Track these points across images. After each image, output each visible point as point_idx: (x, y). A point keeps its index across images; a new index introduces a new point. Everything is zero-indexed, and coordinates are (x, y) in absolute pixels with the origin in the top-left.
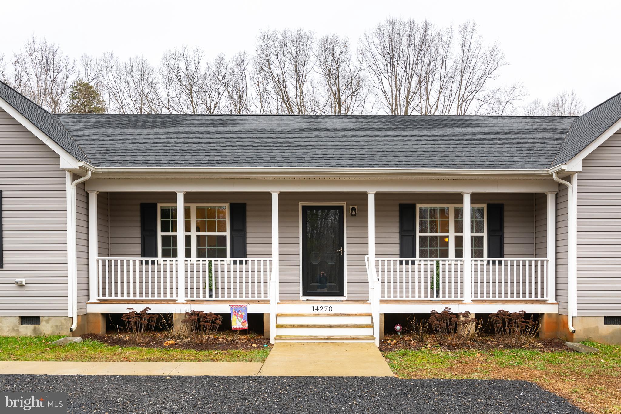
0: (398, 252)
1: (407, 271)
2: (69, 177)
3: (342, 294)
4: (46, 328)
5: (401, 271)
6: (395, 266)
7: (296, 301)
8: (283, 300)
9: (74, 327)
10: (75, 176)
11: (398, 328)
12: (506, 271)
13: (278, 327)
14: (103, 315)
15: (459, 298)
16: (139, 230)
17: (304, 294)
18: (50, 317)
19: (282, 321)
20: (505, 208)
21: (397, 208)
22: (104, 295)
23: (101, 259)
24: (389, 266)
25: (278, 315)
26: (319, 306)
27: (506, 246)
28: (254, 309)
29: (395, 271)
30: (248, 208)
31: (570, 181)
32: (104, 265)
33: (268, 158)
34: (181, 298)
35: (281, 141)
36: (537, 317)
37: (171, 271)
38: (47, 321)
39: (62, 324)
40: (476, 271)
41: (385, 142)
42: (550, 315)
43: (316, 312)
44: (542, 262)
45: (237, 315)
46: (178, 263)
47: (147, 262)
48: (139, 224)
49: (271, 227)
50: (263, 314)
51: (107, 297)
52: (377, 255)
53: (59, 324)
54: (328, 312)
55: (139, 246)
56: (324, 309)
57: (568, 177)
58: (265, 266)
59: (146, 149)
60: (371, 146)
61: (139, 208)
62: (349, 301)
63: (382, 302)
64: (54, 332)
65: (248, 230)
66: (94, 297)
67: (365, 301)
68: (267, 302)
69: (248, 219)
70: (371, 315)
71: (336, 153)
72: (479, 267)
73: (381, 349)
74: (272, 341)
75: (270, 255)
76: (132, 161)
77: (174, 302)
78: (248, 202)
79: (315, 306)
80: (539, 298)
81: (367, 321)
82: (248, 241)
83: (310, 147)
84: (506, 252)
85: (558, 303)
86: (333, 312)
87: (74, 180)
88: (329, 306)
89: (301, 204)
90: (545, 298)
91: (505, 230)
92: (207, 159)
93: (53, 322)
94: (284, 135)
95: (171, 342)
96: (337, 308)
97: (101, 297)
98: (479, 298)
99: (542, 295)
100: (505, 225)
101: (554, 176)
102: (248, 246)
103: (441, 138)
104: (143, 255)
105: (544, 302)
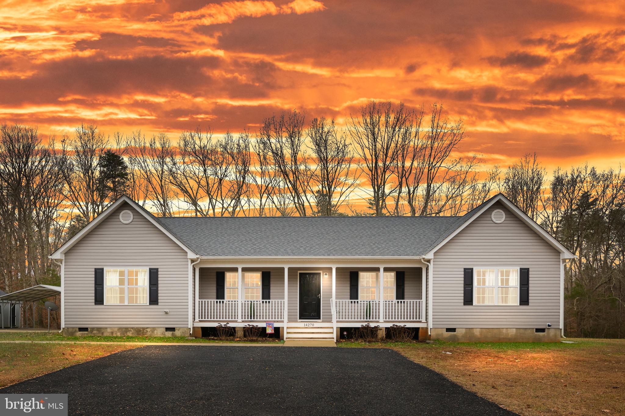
0: (349, 297)
1: (355, 307)
2: (190, 262)
3: (320, 318)
4: (178, 333)
5: (352, 307)
6: (349, 304)
7: (296, 321)
8: (290, 321)
9: (191, 332)
10: (193, 261)
11: (345, 333)
12: (407, 307)
13: (287, 333)
14: (202, 328)
15: (377, 320)
16: (215, 285)
17: (300, 319)
18: (180, 328)
19: (290, 330)
20: (406, 274)
21: (349, 274)
22: (202, 318)
23: (200, 300)
24: (346, 304)
25: (287, 328)
26: (308, 323)
27: (406, 294)
28: (276, 325)
29: (349, 307)
30: (271, 274)
31: (430, 263)
32: (202, 304)
33: (282, 250)
34: (240, 320)
35: (289, 238)
36: (417, 329)
37: (235, 307)
38: (178, 330)
39: (185, 331)
40: (386, 307)
41: (344, 238)
42: (422, 328)
43: (306, 326)
44: (419, 302)
45: (269, 327)
46: (238, 302)
47: (220, 302)
48: (215, 282)
49: (284, 284)
50: (279, 328)
51: (203, 319)
52: (336, 298)
53: (184, 331)
54: (312, 326)
55: (215, 294)
56: (310, 325)
57: (429, 261)
58: (281, 304)
59: (220, 244)
60: (336, 241)
61: (215, 274)
62: (323, 322)
63: (337, 322)
64: (181, 335)
65: (271, 285)
66: (197, 319)
67: (330, 321)
68: (283, 322)
69: (271, 280)
70: (332, 328)
71: (317, 246)
72: (390, 305)
73: (336, 343)
74: (285, 339)
75: (284, 298)
76: (216, 252)
77: (236, 322)
78: (271, 271)
79: (306, 323)
80: (418, 320)
81: (330, 330)
82: (271, 291)
83: (304, 242)
84: (405, 296)
85: (427, 322)
86: (314, 326)
87: (192, 263)
88: (312, 323)
89: (299, 272)
90: (421, 320)
91: (405, 285)
92: (252, 251)
93: (181, 330)
94: (289, 233)
95: (238, 339)
96: (316, 325)
97: (200, 319)
98: (387, 320)
99: (419, 319)
100: (406, 282)
101: (422, 260)
102: (271, 294)
103: (374, 236)
104: (217, 298)
105: (420, 322)
